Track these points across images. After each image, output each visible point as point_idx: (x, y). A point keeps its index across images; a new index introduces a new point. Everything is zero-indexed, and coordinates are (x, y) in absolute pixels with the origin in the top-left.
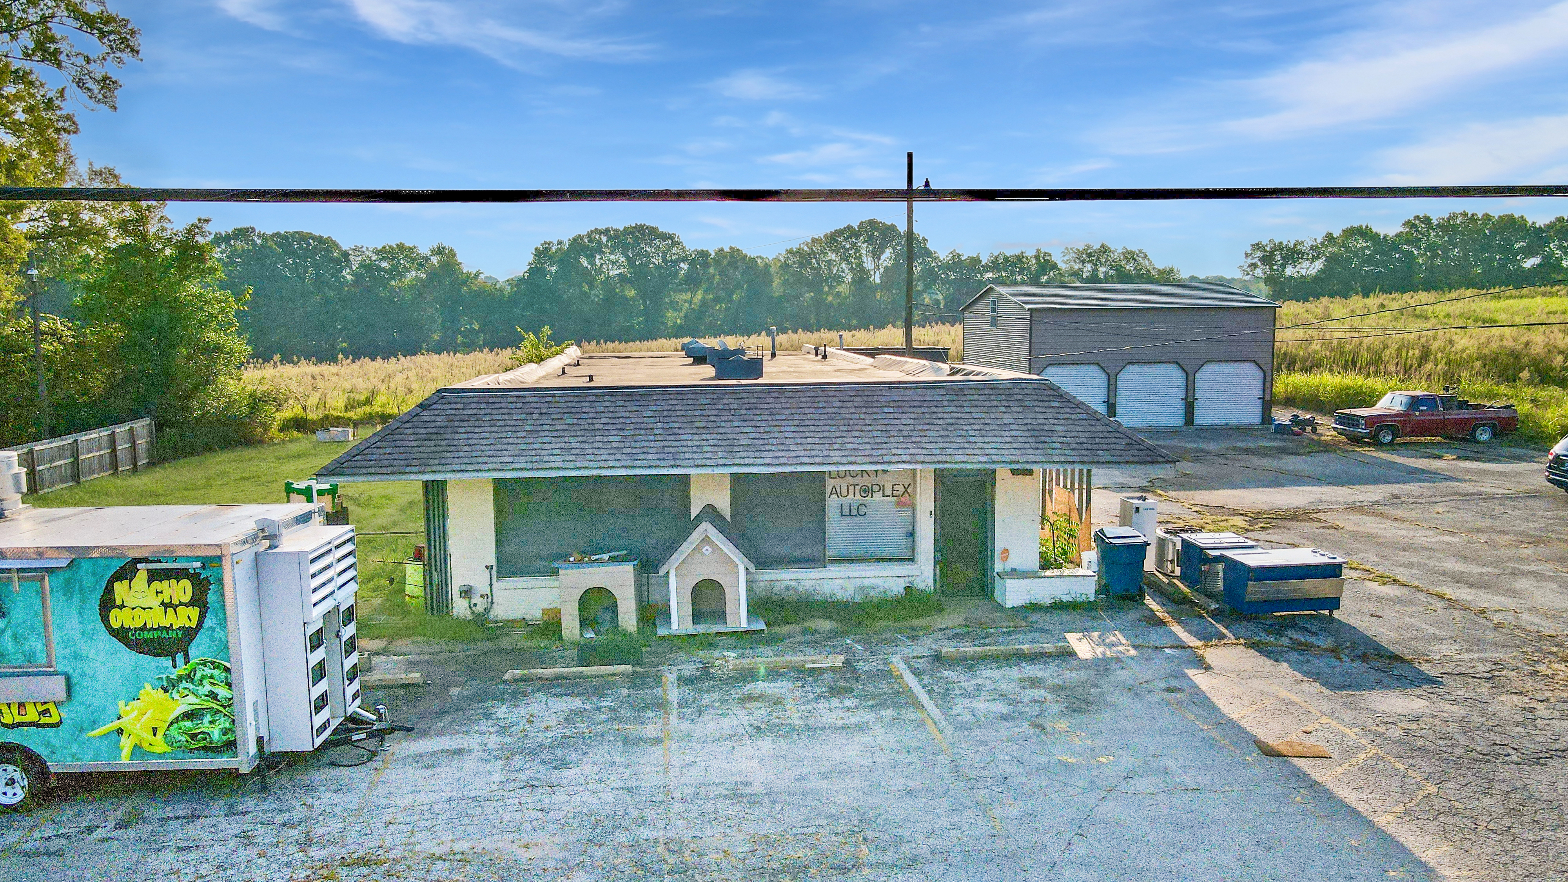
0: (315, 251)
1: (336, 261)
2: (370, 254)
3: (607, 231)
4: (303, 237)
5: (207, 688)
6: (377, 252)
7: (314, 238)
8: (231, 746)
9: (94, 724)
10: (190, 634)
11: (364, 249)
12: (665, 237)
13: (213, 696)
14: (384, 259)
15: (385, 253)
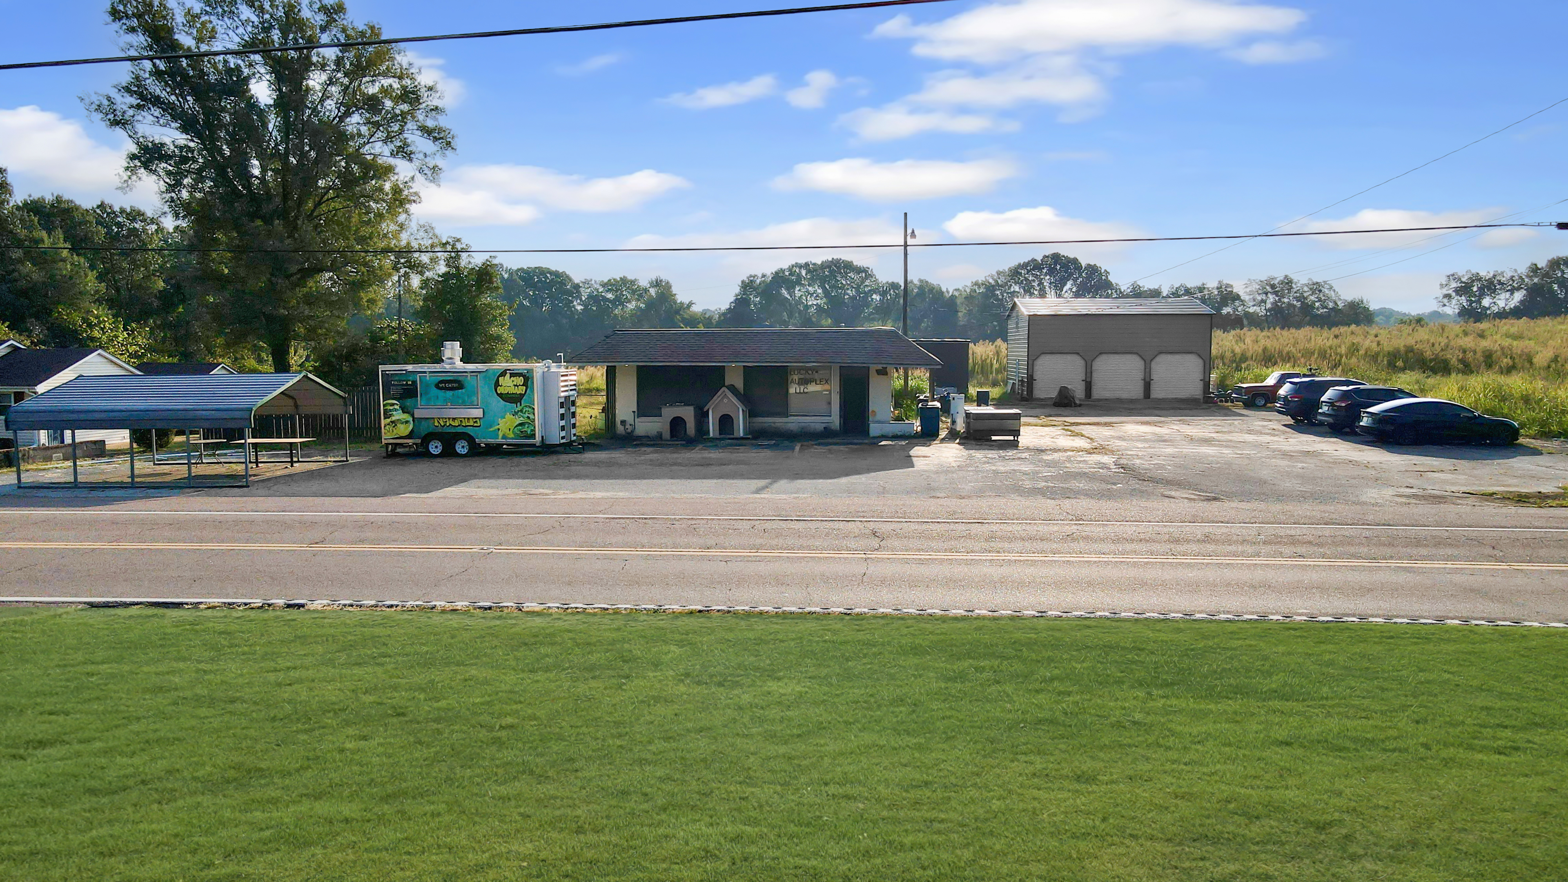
0: (552, 283)
1: (570, 293)
2: (598, 286)
3: (807, 264)
4: (542, 272)
5: (527, 415)
6: (604, 285)
7: (551, 273)
8: (533, 436)
9: (491, 427)
10: (522, 396)
11: (593, 282)
12: (859, 270)
13: (528, 418)
14: (609, 291)
15: (609, 285)
